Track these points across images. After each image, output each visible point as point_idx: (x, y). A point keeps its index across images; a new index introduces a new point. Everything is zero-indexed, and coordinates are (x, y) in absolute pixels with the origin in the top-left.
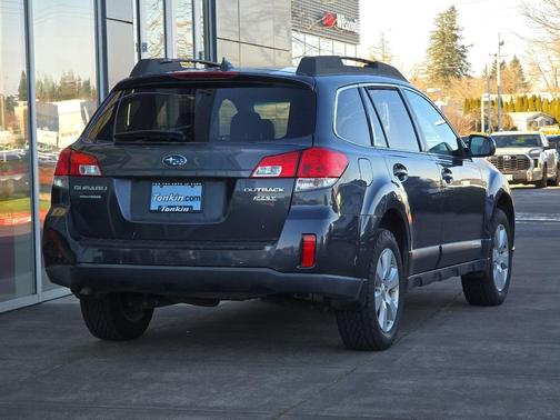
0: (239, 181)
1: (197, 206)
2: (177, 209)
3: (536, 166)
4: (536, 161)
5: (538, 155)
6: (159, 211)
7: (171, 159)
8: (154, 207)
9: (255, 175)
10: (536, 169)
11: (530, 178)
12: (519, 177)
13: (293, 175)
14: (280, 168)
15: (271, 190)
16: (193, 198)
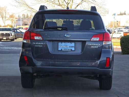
0: (87, 42)
1: (73, 49)
2: (67, 50)
3: (11, 36)
4: (11, 34)
5: (12, 33)
6: (61, 50)
7: (66, 35)
8: (60, 49)
9: (91, 40)
10: (11, 37)
11: (10, 39)
12: (8, 38)
13: (102, 40)
14: (99, 38)
15: (96, 44)
16: (72, 47)
